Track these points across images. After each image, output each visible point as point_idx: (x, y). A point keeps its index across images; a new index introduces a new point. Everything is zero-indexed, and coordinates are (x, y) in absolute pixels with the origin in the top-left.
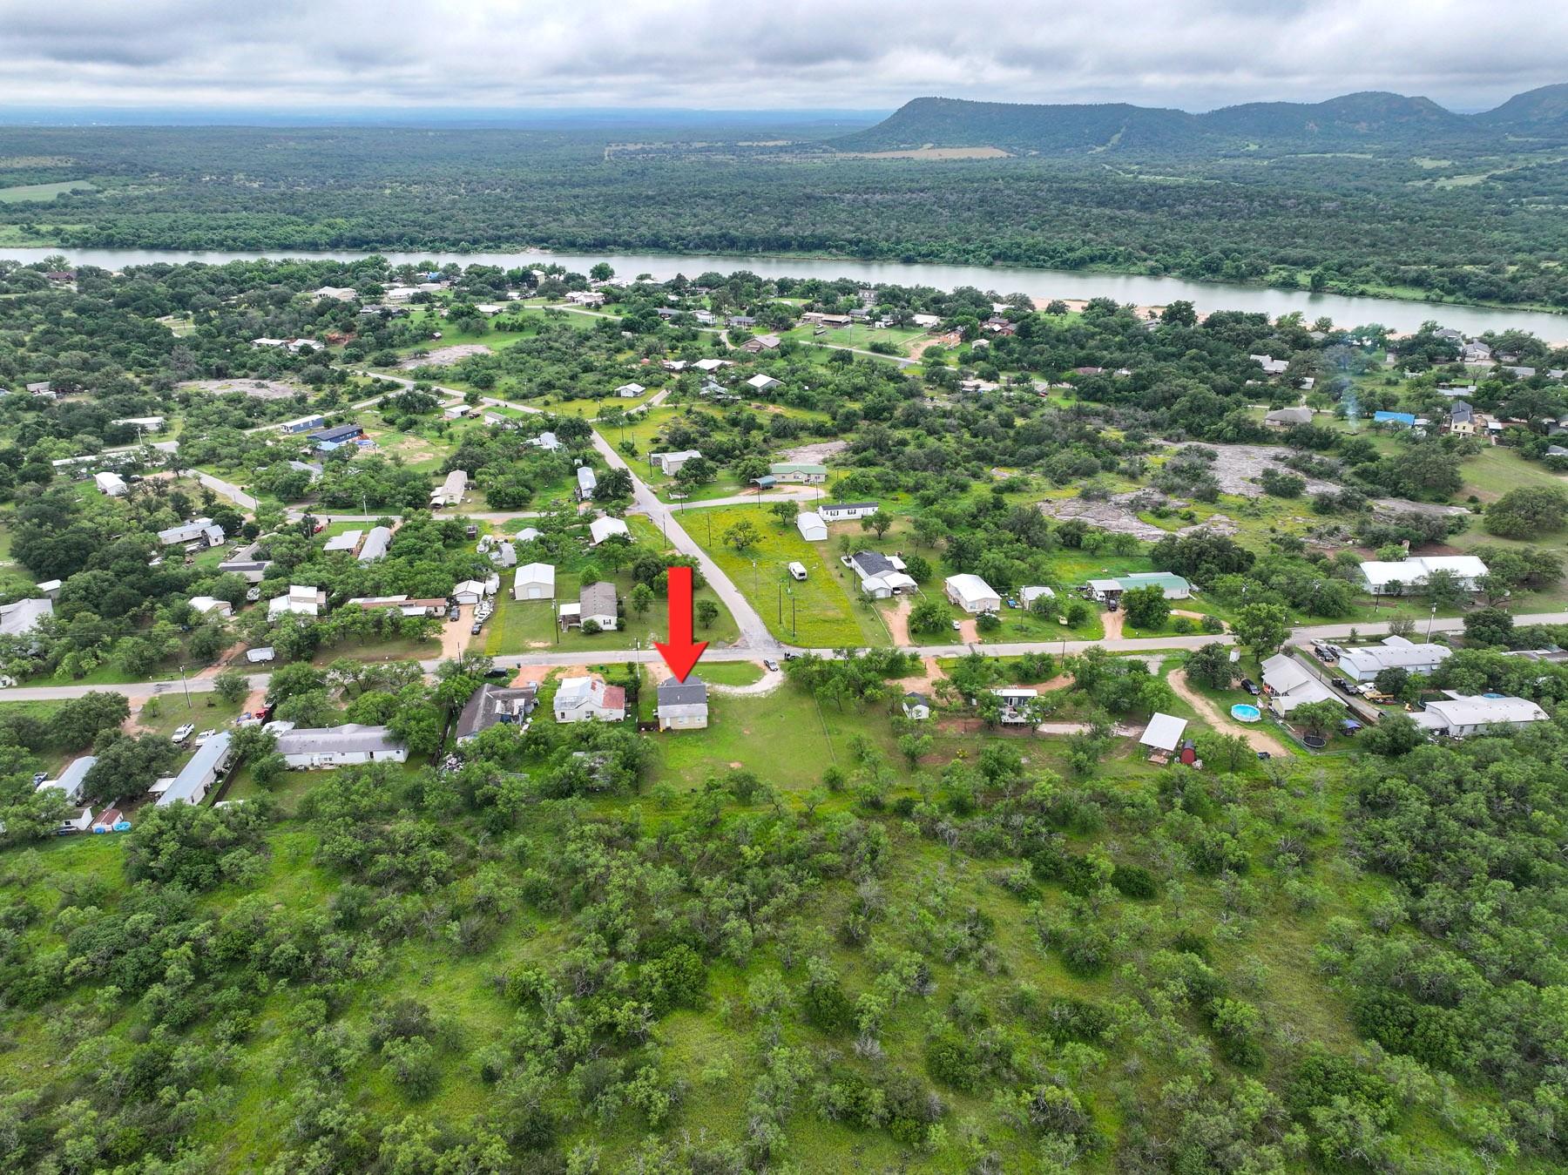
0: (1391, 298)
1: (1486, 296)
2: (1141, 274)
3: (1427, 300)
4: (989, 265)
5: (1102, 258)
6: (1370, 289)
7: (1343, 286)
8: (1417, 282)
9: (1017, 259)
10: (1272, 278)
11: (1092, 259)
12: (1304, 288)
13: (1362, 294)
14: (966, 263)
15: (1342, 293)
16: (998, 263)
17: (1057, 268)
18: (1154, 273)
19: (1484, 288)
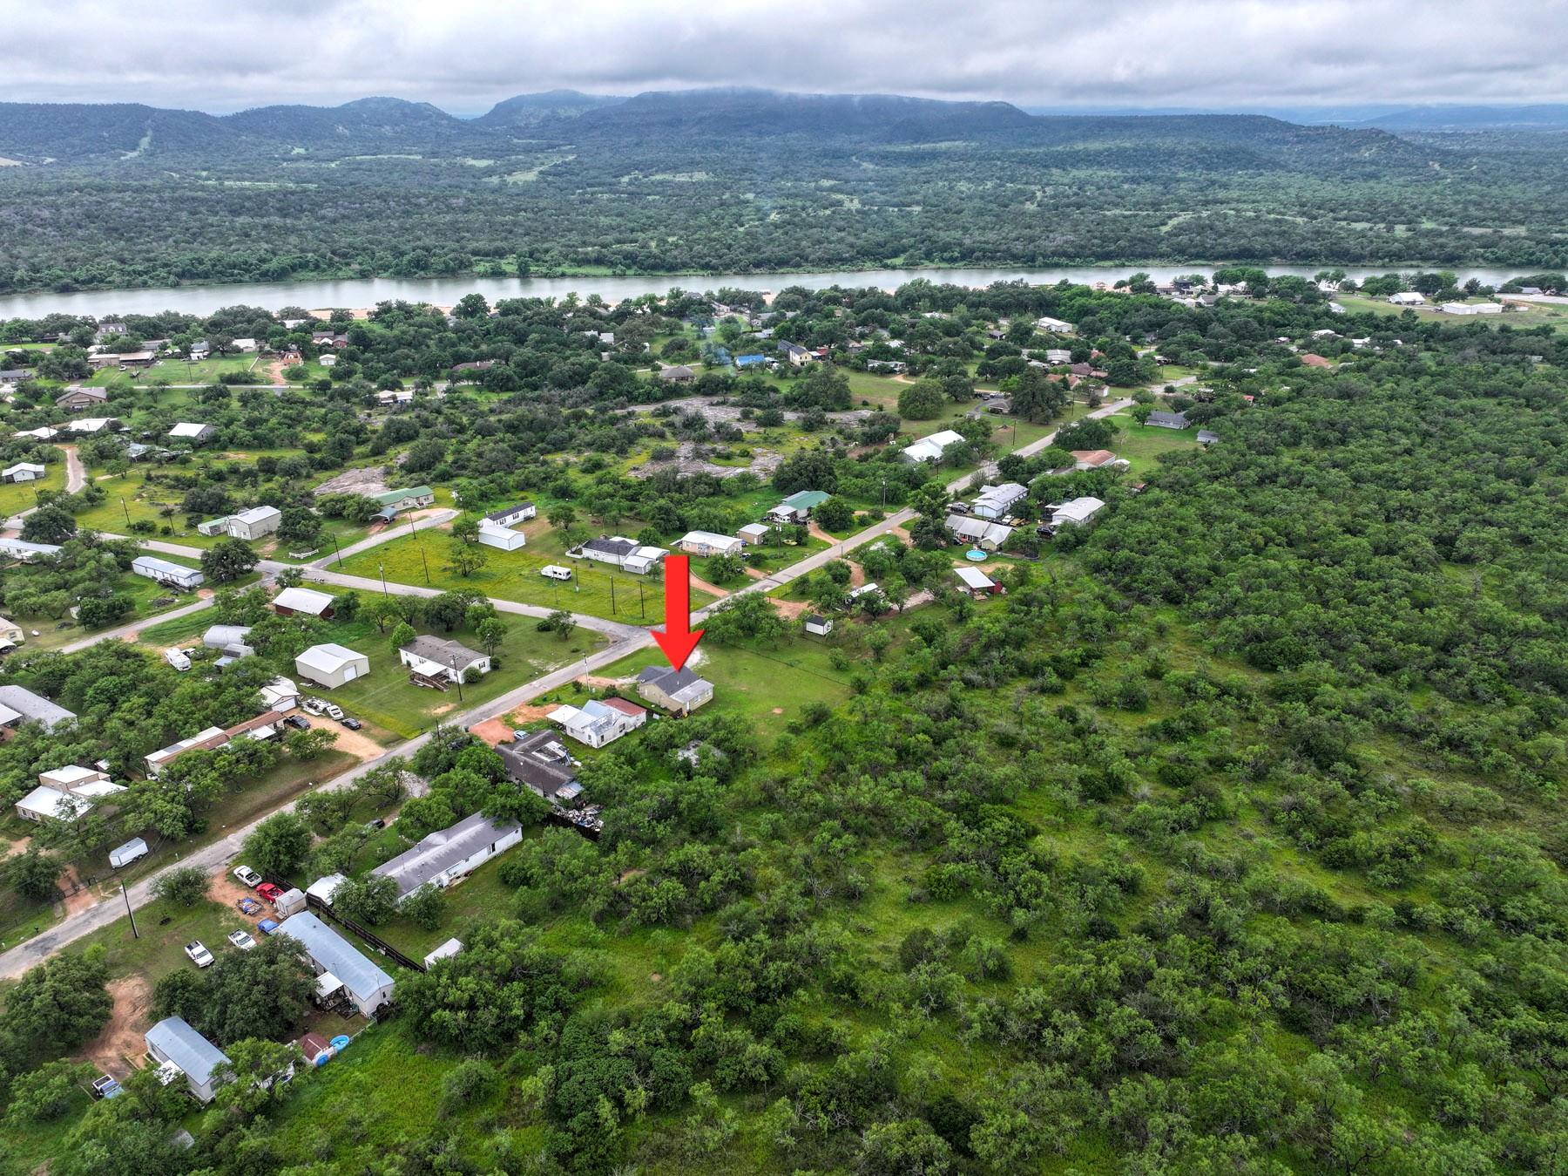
0: (586, 276)
1: (655, 267)
2: (351, 278)
3: (614, 275)
4: (176, 286)
5: (304, 265)
6: (565, 268)
7: (544, 270)
8: (599, 261)
9: (206, 275)
10: (480, 268)
11: (294, 268)
12: (512, 276)
13: (563, 275)
14: (145, 285)
15: (546, 276)
16: (186, 282)
17: (257, 281)
18: (364, 276)
19: (652, 261)
